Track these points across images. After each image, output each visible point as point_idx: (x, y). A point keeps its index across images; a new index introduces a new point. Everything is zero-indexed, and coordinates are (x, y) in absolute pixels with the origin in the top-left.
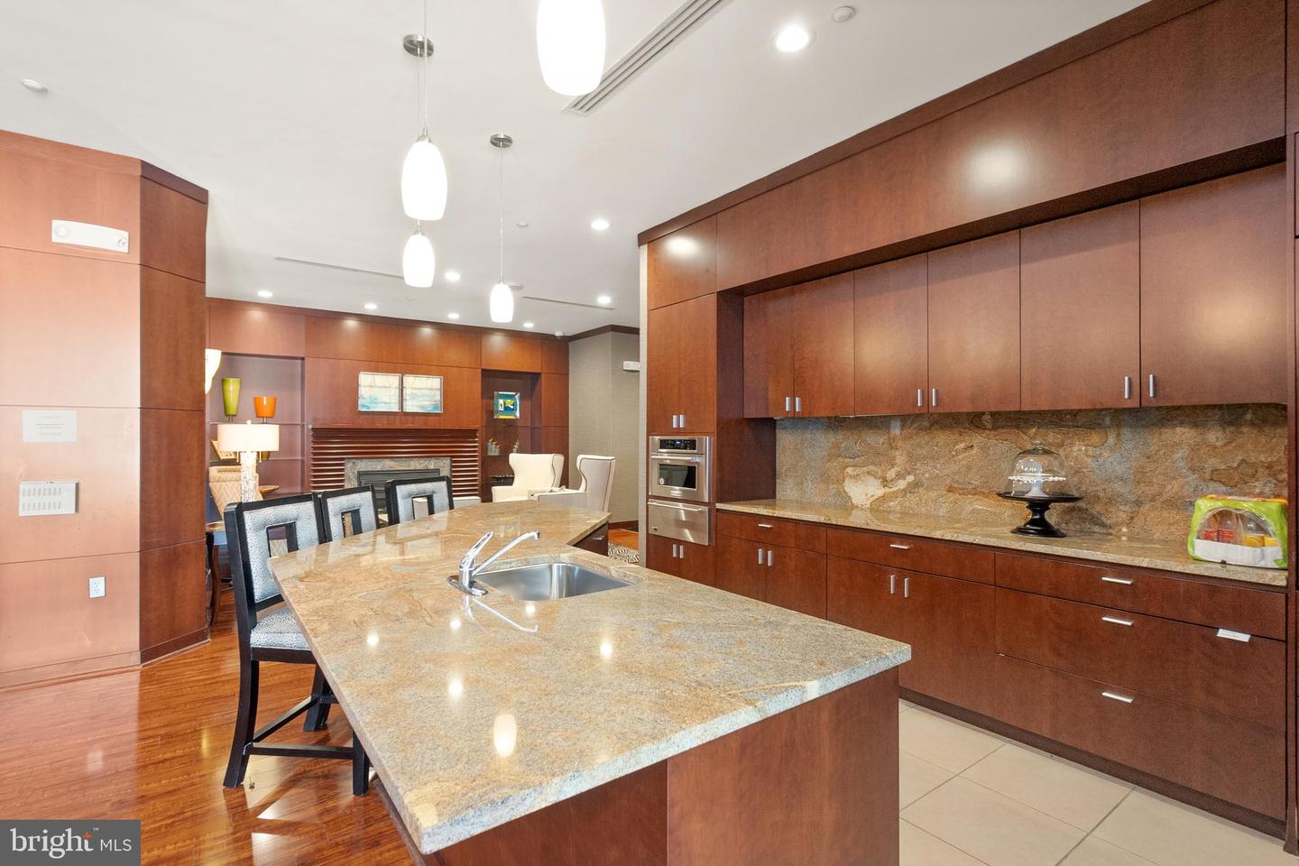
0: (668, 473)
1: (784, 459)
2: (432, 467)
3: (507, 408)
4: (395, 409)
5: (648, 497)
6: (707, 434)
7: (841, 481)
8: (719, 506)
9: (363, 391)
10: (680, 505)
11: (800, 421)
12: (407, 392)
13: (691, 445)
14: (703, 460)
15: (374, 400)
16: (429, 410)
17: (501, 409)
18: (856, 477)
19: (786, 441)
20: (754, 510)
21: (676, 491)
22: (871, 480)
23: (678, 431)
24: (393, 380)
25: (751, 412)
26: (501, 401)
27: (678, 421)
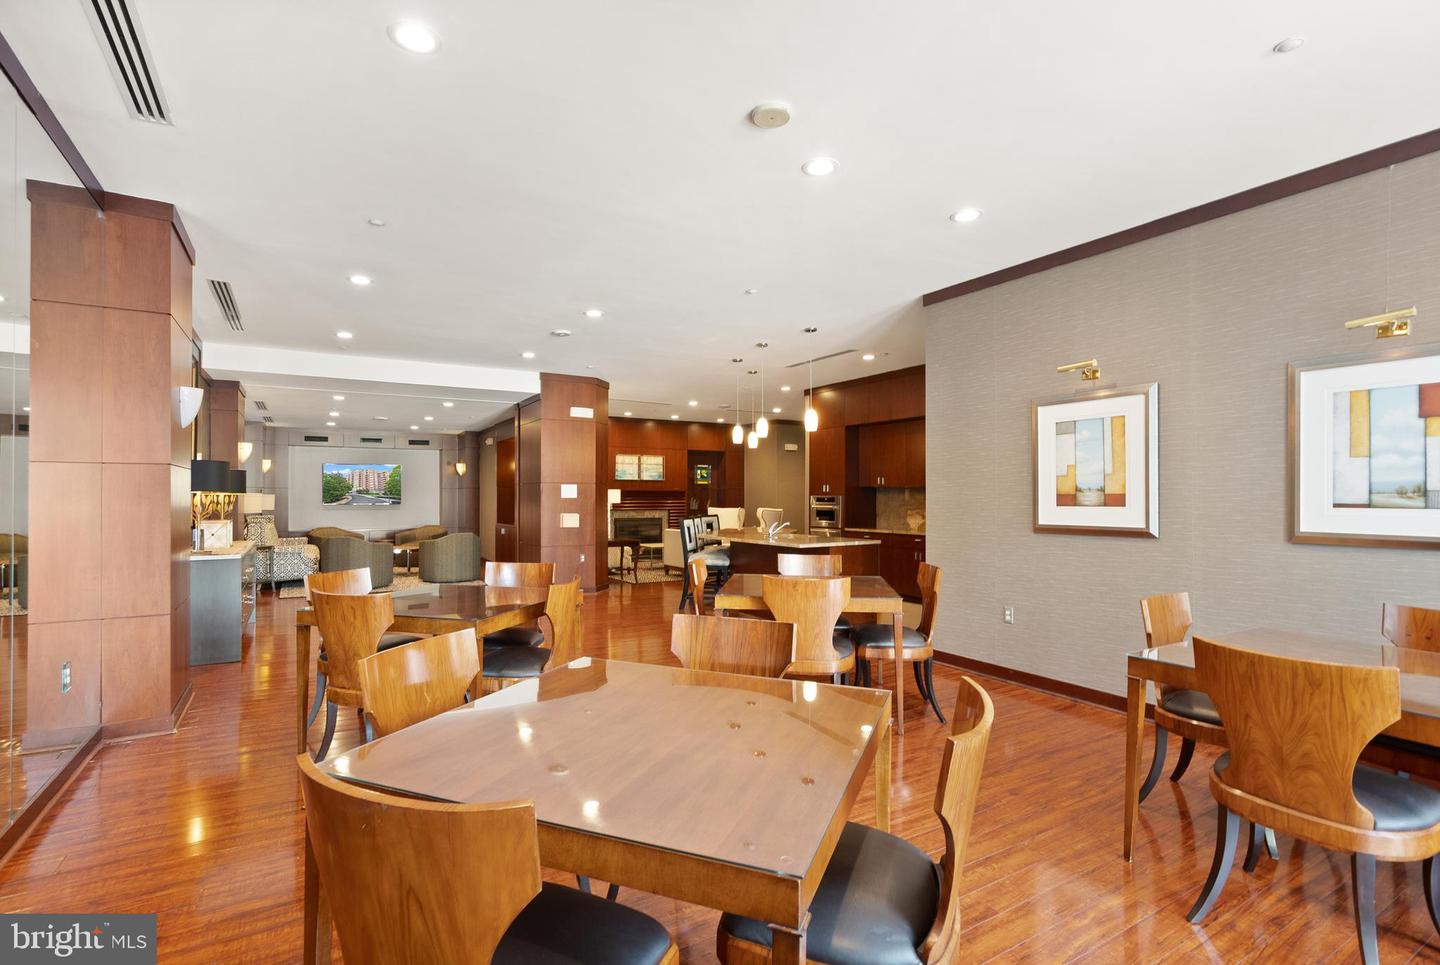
0: (821, 514)
1: (880, 508)
2: (657, 516)
3: (702, 476)
4: (636, 478)
5: (810, 527)
6: (840, 494)
7: (905, 517)
8: (846, 529)
9: (619, 467)
10: (827, 530)
11: (886, 489)
12: (643, 466)
13: (831, 500)
14: (838, 508)
15: (624, 473)
16: (656, 478)
17: (699, 477)
18: (912, 515)
19: (881, 498)
20: (862, 530)
21: (824, 523)
22: (917, 516)
23: (826, 493)
24: (634, 459)
25: (863, 484)
26: (699, 472)
27: (826, 488)
